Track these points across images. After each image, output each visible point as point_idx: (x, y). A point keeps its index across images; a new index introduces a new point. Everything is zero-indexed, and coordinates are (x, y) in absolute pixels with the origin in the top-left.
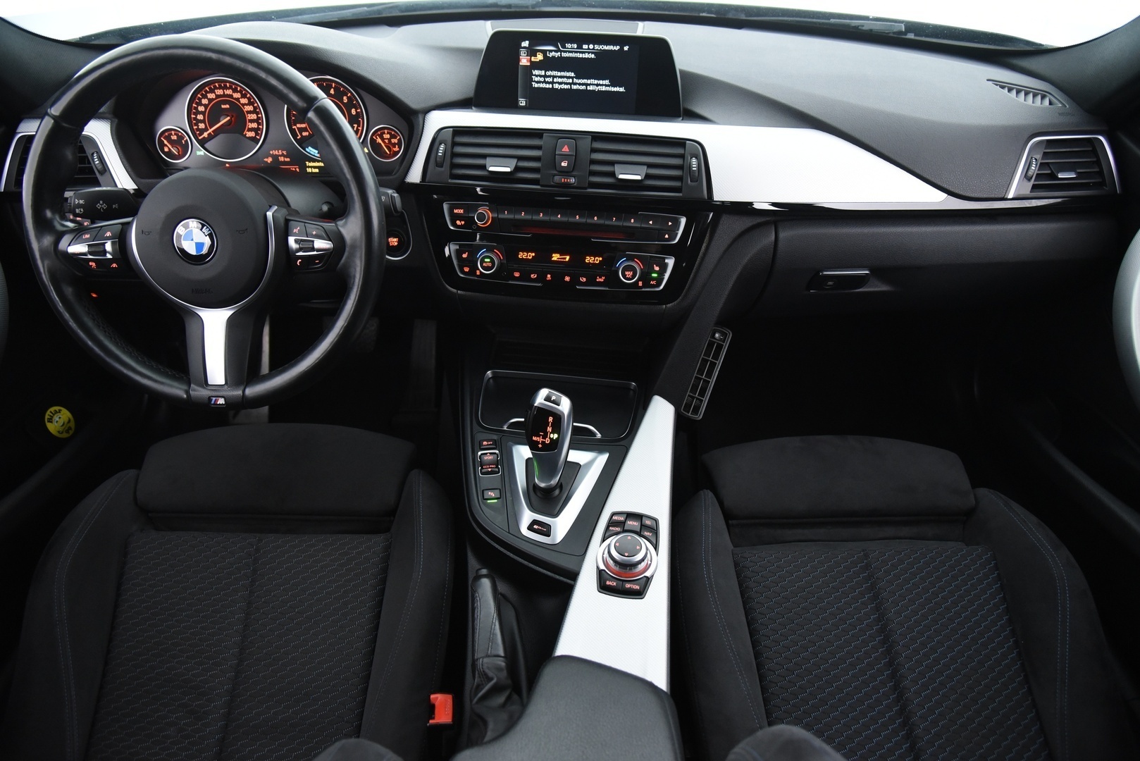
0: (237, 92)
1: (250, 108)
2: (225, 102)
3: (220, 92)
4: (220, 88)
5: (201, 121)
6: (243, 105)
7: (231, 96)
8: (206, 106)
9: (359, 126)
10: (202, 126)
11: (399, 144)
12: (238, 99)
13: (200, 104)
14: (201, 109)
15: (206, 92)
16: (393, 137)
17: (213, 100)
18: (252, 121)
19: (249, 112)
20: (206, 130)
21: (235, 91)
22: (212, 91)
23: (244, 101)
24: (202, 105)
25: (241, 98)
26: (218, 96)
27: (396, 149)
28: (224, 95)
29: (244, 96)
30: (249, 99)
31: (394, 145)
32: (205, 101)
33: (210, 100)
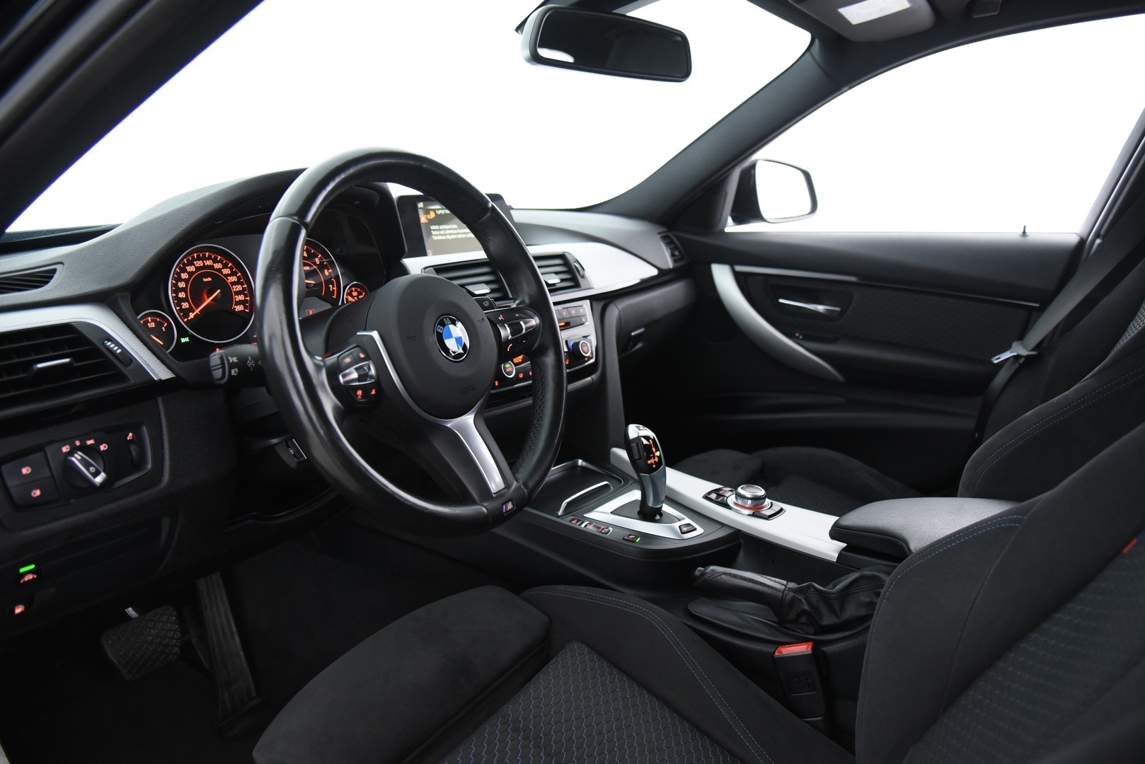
0: (218, 262)
1: (234, 279)
2: (206, 275)
3: (199, 263)
4: (199, 259)
5: (183, 300)
6: (227, 276)
7: (211, 267)
8: (186, 281)
10: (185, 305)
12: (219, 270)
14: (182, 285)
15: (187, 265)
16: (360, 293)
17: (193, 273)
18: (238, 293)
19: (234, 284)
20: (191, 310)
21: (215, 261)
22: (191, 264)
23: (226, 271)
24: (181, 280)
25: (223, 268)
26: (198, 269)
28: (204, 267)
29: (225, 266)
30: (231, 269)
32: (184, 276)
33: (190, 274)
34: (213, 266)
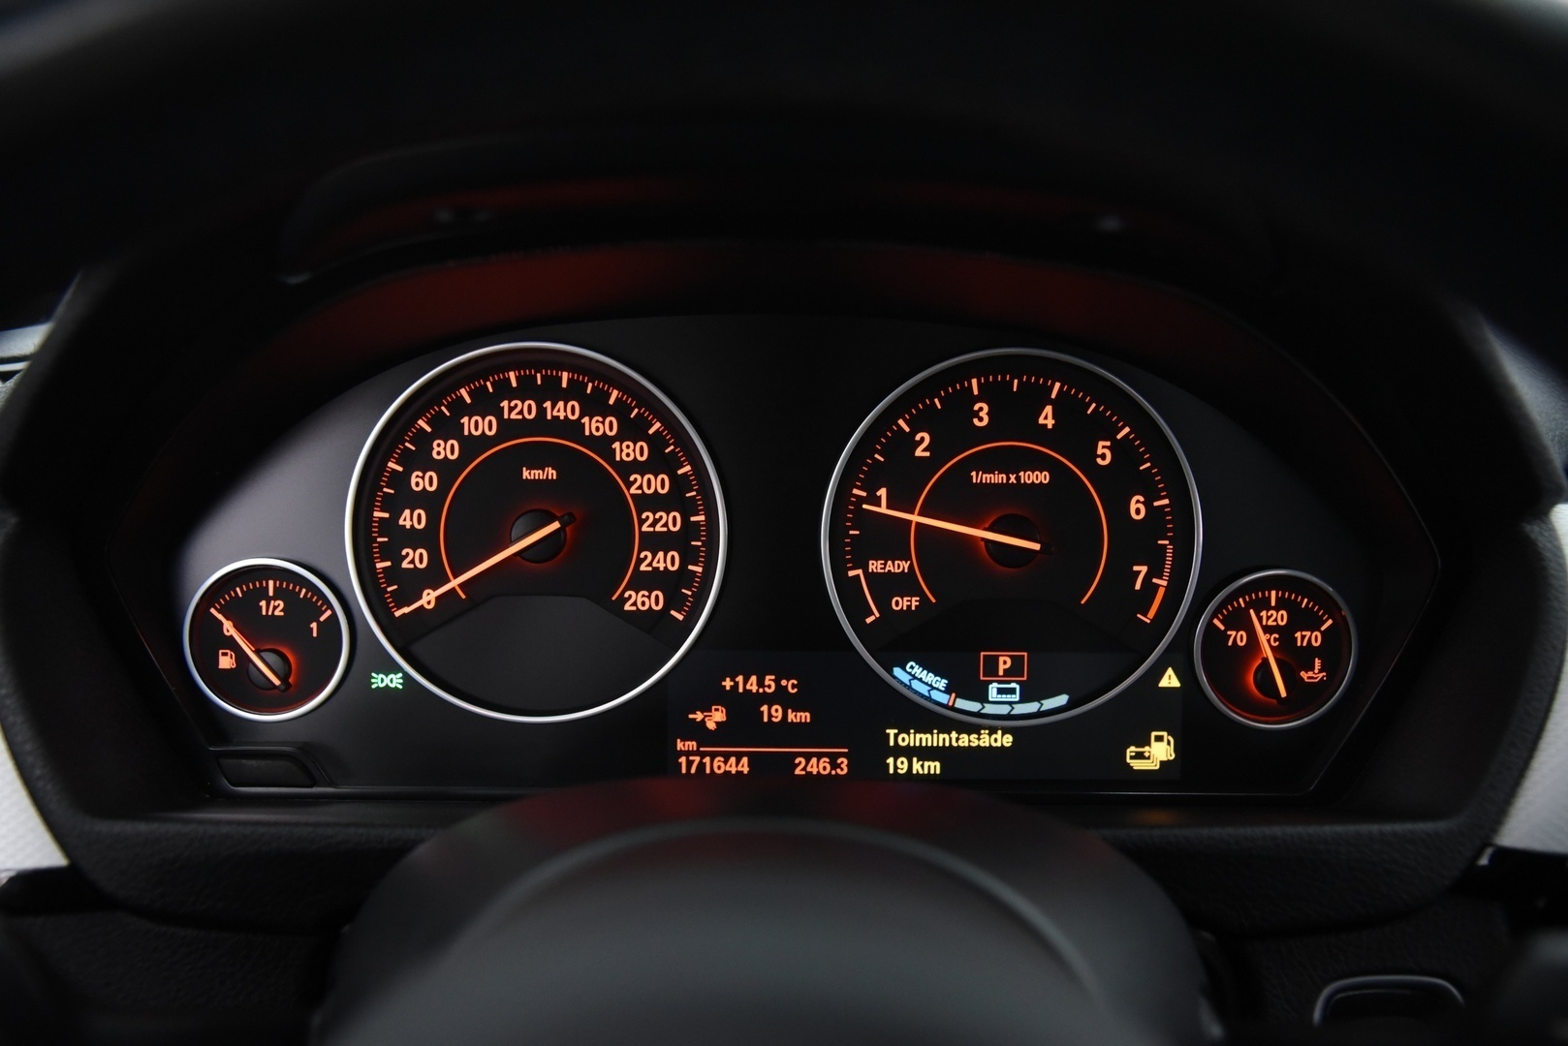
0: (604, 411)
1: (658, 484)
2: (538, 457)
3: (522, 410)
4: (525, 391)
5: (414, 538)
6: (627, 468)
7: (573, 429)
8: (446, 470)
9: (1155, 571)
10: (415, 558)
11: (1332, 652)
12: (603, 444)
13: (422, 460)
14: (423, 481)
15: (460, 409)
16: (1301, 619)
17: (484, 441)
18: (657, 542)
19: (649, 502)
20: (433, 576)
21: (595, 406)
22: (485, 405)
23: (629, 451)
24: (426, 463)
25: (621, 437)
26: (507, 428)
27: (1314, 675)
28: (541, 424)
29: (631, 430)
30: (656, 443)
31: (1305, 658)
32: (444, 450)
33: (472, 446)
34: (578, 425)
